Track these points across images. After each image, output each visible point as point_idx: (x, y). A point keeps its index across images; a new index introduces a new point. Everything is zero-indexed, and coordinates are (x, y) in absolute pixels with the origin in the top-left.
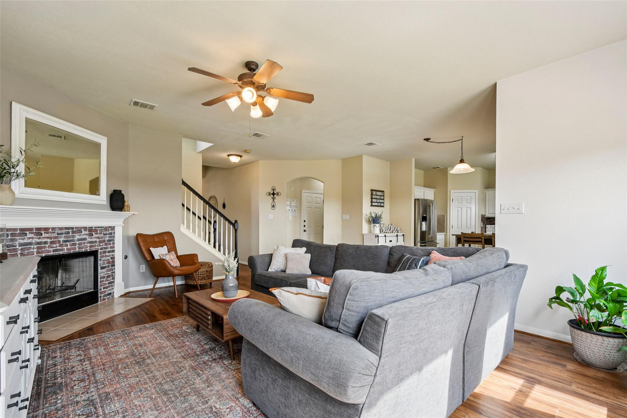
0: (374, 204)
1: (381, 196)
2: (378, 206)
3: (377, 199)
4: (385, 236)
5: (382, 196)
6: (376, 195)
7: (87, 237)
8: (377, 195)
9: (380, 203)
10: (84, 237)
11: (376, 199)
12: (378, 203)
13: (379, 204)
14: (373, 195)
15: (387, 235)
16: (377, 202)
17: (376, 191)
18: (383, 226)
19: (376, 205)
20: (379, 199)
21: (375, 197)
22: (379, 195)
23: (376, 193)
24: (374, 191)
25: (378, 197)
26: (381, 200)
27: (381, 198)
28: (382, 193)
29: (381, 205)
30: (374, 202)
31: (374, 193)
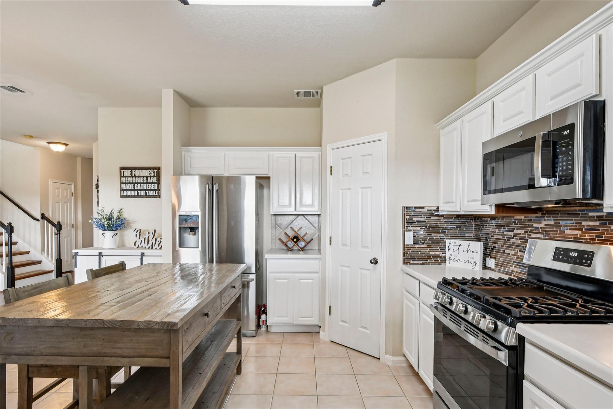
0: (124, 193)
1: (147, 177)
2: (138, 196)
3: (134, 184)
4: (142, 255)
5: (151, 177)
6: (132, 177)
8: (135, 176)
9: (146, 190)
11: (131, 183)
12: (137, 190)
13: (142, 193)
14: (124, 177)
15: (147, 252)
16: (134, 190)
17: (132, 169)
18: (136, 235)
19: (133, 196)
20: (141, 183)
21: (128, 181)
22: (140, 176)
23: (131, 172)
24: (126, 170)
25: (137, 180)
26: (148, 185)
27: (147, 181)
28: (150, 172)
29: (147, 195)
30: (126, 190)
31: (127, 173)
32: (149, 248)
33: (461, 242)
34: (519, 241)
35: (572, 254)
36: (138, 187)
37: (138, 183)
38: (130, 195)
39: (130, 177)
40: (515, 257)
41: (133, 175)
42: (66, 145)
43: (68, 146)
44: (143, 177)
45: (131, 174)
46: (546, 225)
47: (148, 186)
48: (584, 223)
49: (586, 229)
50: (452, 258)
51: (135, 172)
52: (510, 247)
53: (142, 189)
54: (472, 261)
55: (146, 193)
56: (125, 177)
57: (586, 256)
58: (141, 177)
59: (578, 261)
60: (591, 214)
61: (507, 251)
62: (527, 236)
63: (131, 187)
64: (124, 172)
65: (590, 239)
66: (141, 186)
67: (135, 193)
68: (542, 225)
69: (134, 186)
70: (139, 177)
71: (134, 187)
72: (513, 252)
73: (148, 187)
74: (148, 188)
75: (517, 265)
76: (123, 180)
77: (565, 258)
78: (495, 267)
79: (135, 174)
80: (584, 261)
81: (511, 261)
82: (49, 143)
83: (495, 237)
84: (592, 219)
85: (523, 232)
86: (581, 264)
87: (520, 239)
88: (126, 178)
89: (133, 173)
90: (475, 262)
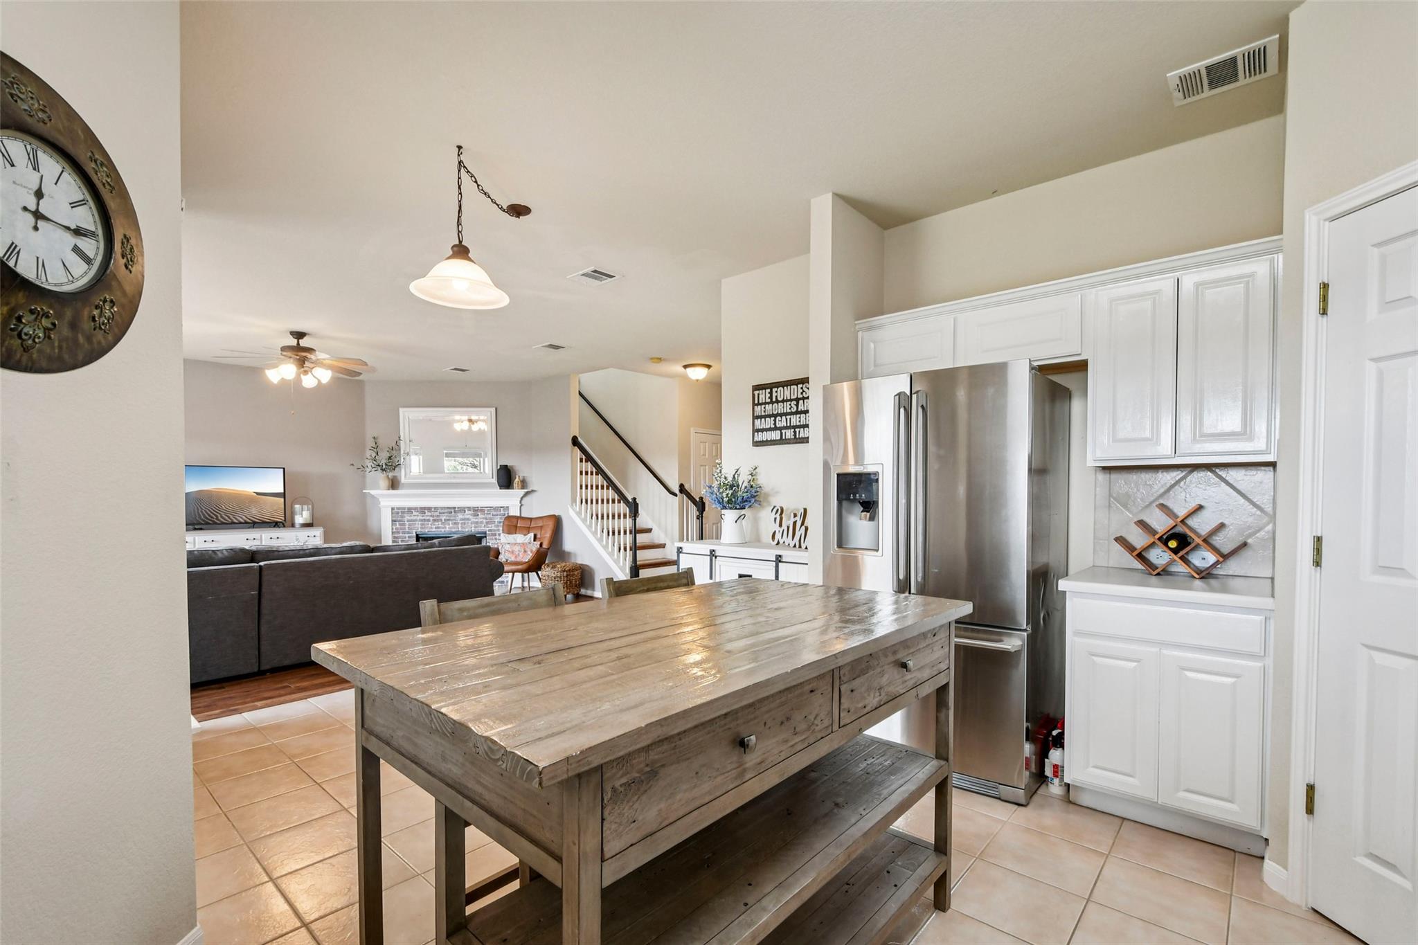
0: (760, 437)
1: (797, 400)
2: (782, 441)
3: (775, 416)
5: (804, 399)
6: (772, 402)
7: (471, 517)
8: (777, 402)
9: (795, 427)
10: (467, 517)
11: (769, 416)
12: (781, 429)
13: (789, 434)
14: (759, 404)
16: (776, 428)
17: (771, 386)
18: (775, 519)
19: (774, 440)
20: (786, 414)
21: (765, 412)
22: (785, 399)
23: (771, 393)
24: (762, 390)
25: (780, 408)
26: (798, 416)
27: (797, 408)
28: (802, 388)
29: (797, 437)
30: (762, 430)
31: (764, 396)
32: (795, 546)
36: (781, 422)
37: (781, 415)
38: (769, 439)
39: (768, 403)
41: (774, 400)
42: (709, 367)
43: (712, 368)
44: (791, 400)
45: (771, 397)
47: (800, 418)
51: (776, 392)
53: (788, 425)
55: (795, 432)
56: (761, 404)
58: (787, 401)
63: (769, 423)
64: (759, 394)
66: (787, 419)
67: (775, 435)
69: (775, 421)
70: (783, 401)
71: (775, 424)
73: (798, 419)
74: (800, 421)
76: (759, 410)
79: (776, 397)
82: (685, 367)
88: (763, 406)
89: (774, 394)
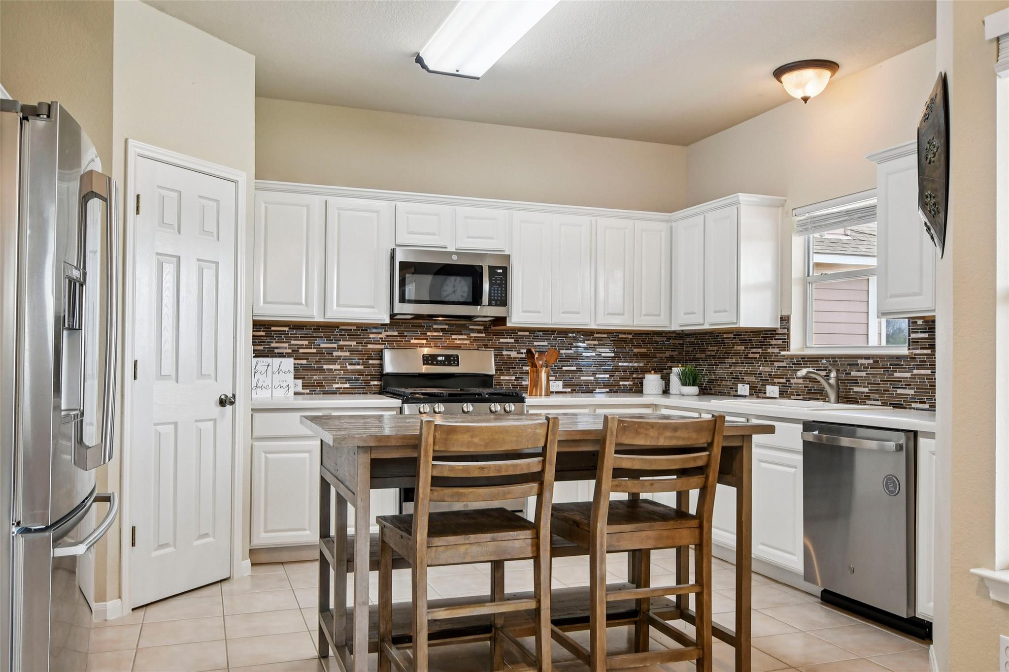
33: (269, 360)
34: (348, 354)
35: (440, 358)
40: (342, 372)
46: (386, 336)
48: (429, 334)
49: (430, 339)
50: (260, 385)
52: (334, 361)
54: (284, 385)
57: (452, 358)
59: (446, 363)
60: (435, 327)
61: (325, 367)
62: (360, 347)
65: (434, 346)
68: (383, 336)
72: (339, 367)
75: (345, 380)
77: (435, 362)
78: (303, 389)
80: (452, 362)
81: (335, 377)
83: (301, 351)
84: (436, 330)
85: (354, 343)
86: (450, 365)
87: (349, 351)
90: (288, 385)
